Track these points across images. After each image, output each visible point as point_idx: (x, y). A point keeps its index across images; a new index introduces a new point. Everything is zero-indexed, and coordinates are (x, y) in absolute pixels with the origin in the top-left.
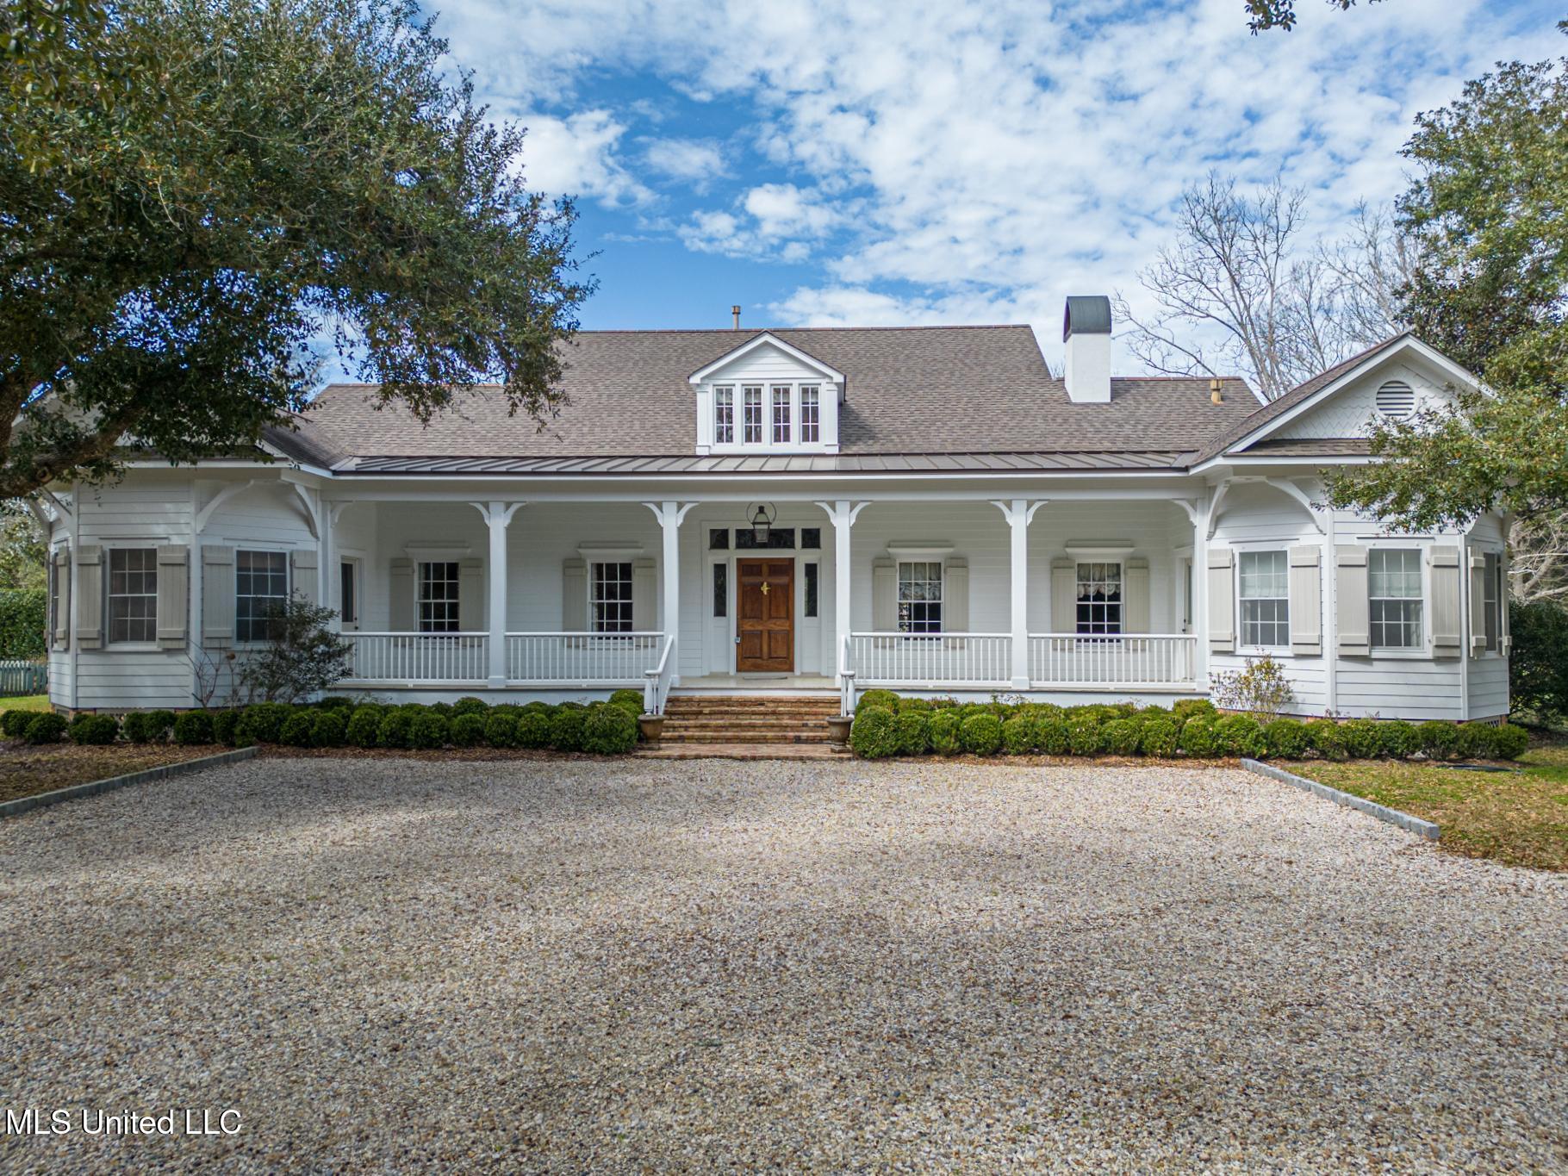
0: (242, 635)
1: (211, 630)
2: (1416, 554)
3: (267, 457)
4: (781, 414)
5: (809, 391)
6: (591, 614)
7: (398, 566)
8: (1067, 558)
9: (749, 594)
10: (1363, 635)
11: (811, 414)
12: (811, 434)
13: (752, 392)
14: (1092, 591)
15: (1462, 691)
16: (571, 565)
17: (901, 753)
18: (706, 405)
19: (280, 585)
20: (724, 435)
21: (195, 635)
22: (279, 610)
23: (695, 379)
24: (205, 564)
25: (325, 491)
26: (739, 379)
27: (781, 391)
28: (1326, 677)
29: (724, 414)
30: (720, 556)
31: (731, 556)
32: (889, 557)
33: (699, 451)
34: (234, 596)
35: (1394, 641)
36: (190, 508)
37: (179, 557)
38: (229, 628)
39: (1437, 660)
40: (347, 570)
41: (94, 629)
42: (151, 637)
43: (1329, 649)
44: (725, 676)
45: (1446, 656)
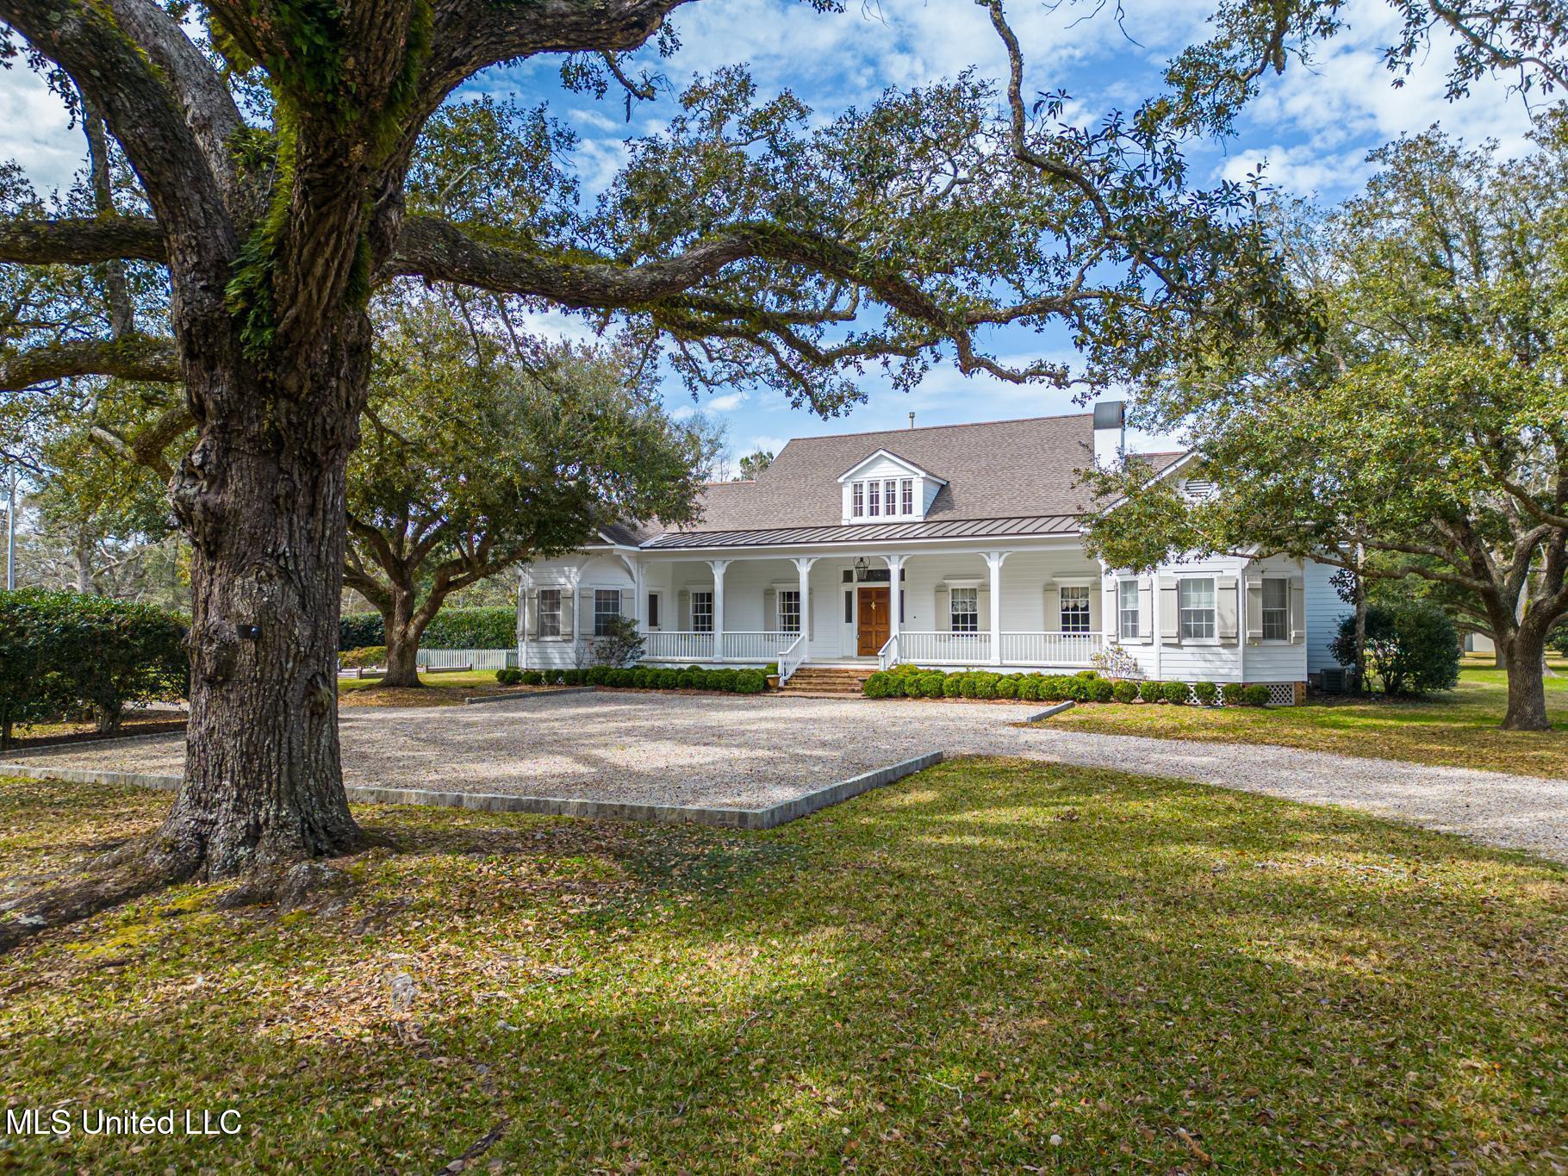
0: (598, 633)
1: (584, 631)
2: (1212, 580)
3: (604, 543)
4: (891, 498)
5: (907, 483)
6: (779, 622)
7: (682, 595)
8: (1054, 584)
9: (864, 608)
10: (1174, 630)
11: (908, 497)
12: (907, 509)
13: (874, 485)
14: (1071, 605)
15: (1240, 664)
16: (769, 593)
17: (889, 696)
18: (848, 494)
19: (616, 607)
20: (858, 512)
21: (576, 635)
22: (616, 619)
23: (841, 480)
24: (581, 597)
25: (638, 558)
26: (866, 478)
27: (890, 484)
28: (1155, 656)
29: (858, 500)
30: (848, 587)
31: (855, 586)
32: (945, 586)
33: (844, 523)
34: (593, 613)
35: (1198, 634)
36: (575, 570)
37: (569, 594)
38: (591, 629)
39: (1223, 646)
40: (653, 600)
41: (534, 630)
42: (558, 634)
43: (1157, 640)
44: (851, 658)
45: (1228, 643)
